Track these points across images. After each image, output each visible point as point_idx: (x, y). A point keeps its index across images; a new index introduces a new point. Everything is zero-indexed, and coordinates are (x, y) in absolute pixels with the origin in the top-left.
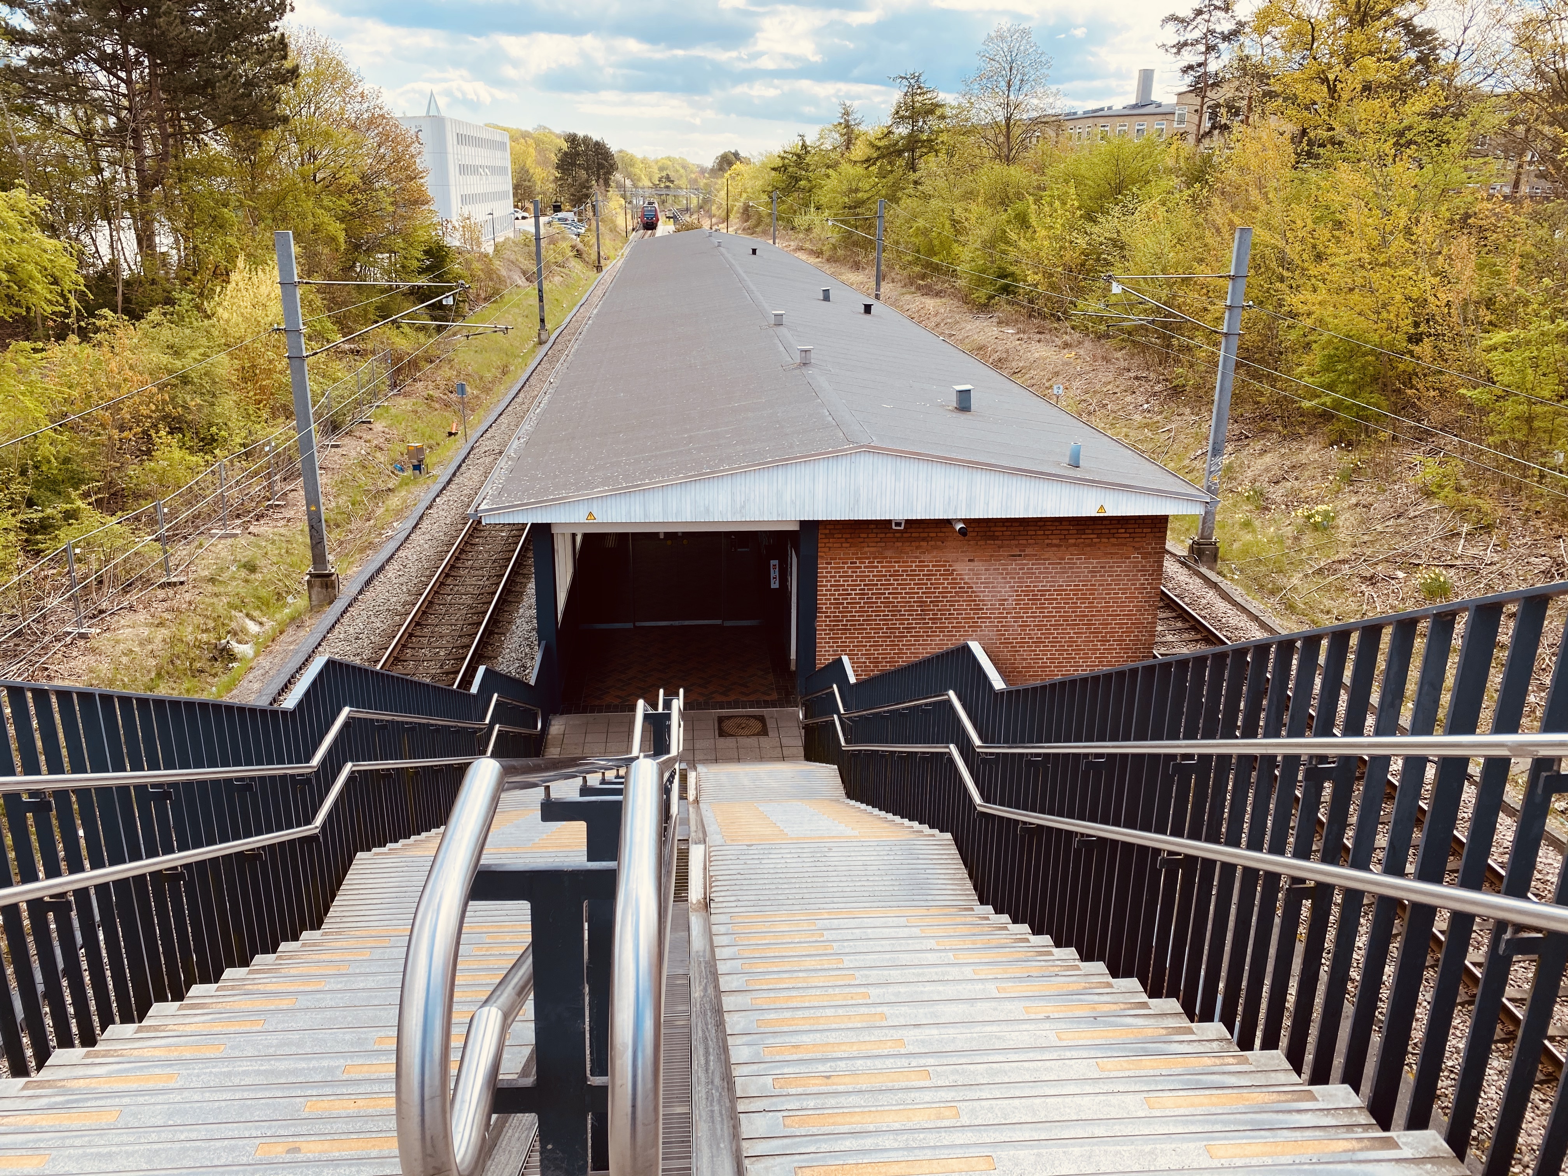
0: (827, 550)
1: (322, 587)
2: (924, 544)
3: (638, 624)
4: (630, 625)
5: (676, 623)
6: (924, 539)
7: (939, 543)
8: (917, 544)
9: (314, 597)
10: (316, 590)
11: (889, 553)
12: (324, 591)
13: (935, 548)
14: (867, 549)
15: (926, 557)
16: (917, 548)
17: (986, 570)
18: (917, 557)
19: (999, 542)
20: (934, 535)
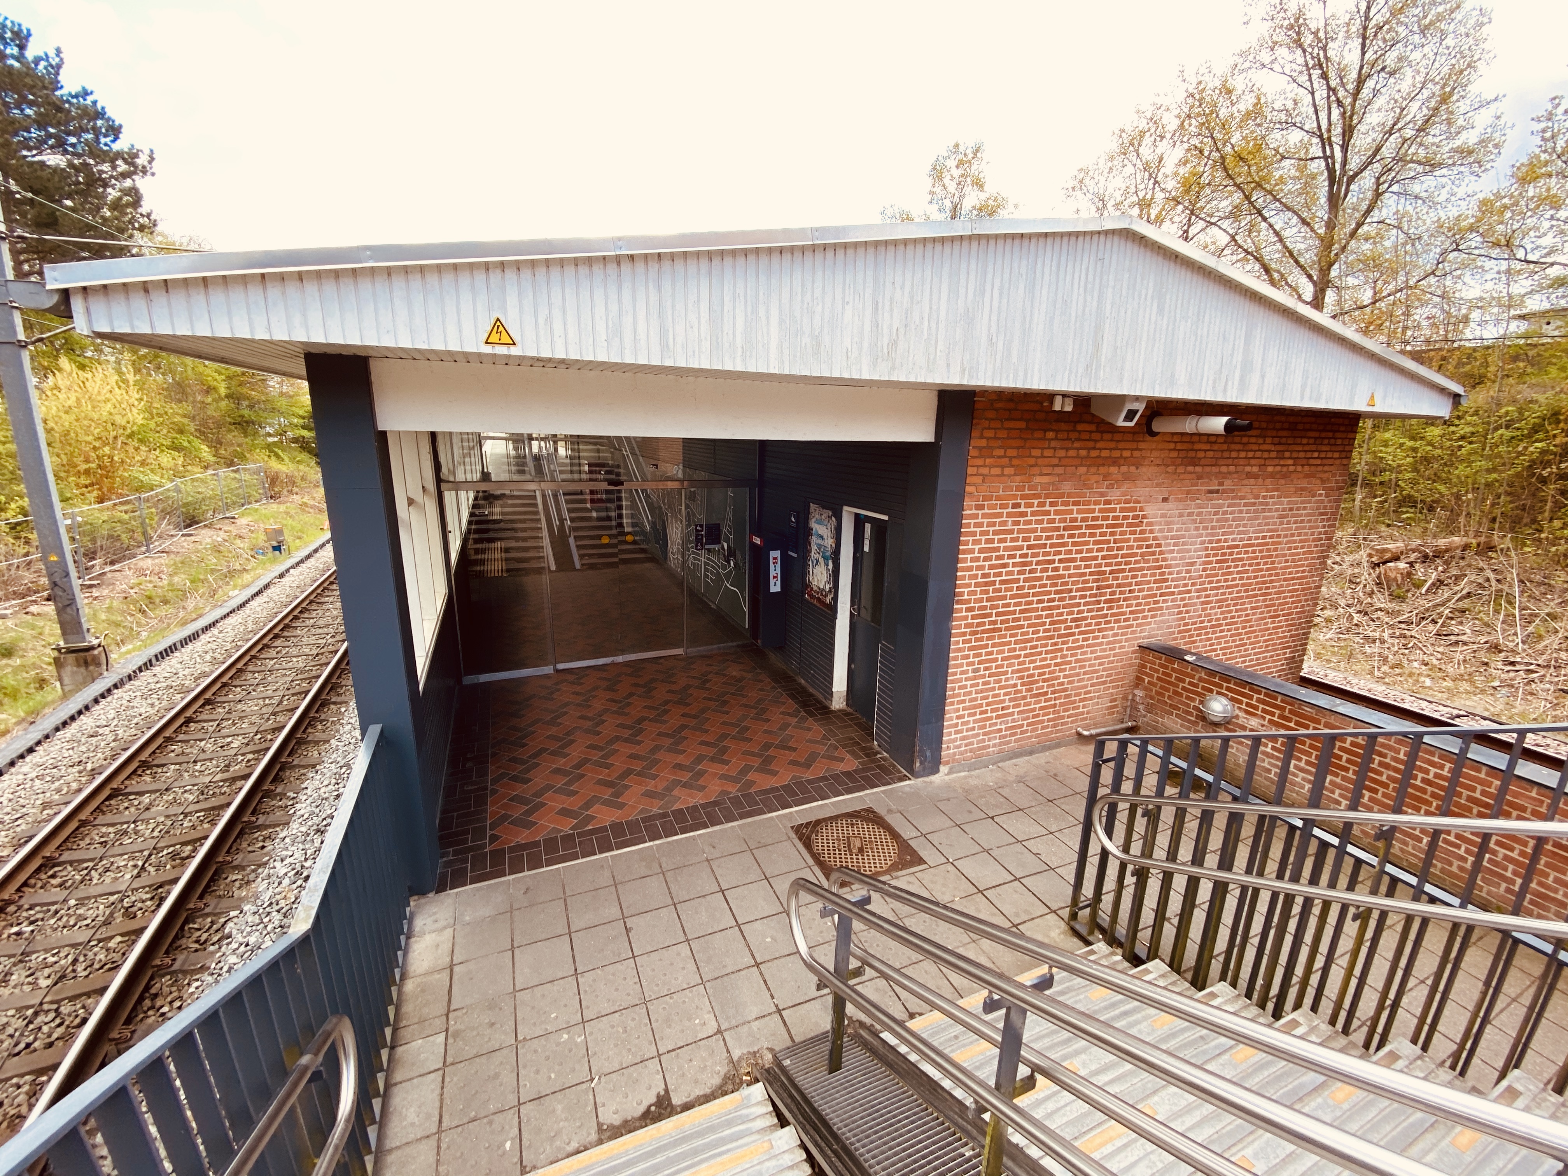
0: (979, 480)
1: (79, 666)
2: (1114, 470)
3: (561, 666)
4: (548, 670)
5: (620, 659)
6: (1115, 462)
7: (1133, 469)
8: (1103, 470)
9: (66, 680)
10: (68, 670)
11: (1067, 487)
12: (83, 669)
13: (1127, 478)
14: (1038, 479)
15: (1115, 494)
16: (1106, 477)
17: (1181, 516)
18: (1102, 495)
19: (1198, 469)
20: (1127, 454)
